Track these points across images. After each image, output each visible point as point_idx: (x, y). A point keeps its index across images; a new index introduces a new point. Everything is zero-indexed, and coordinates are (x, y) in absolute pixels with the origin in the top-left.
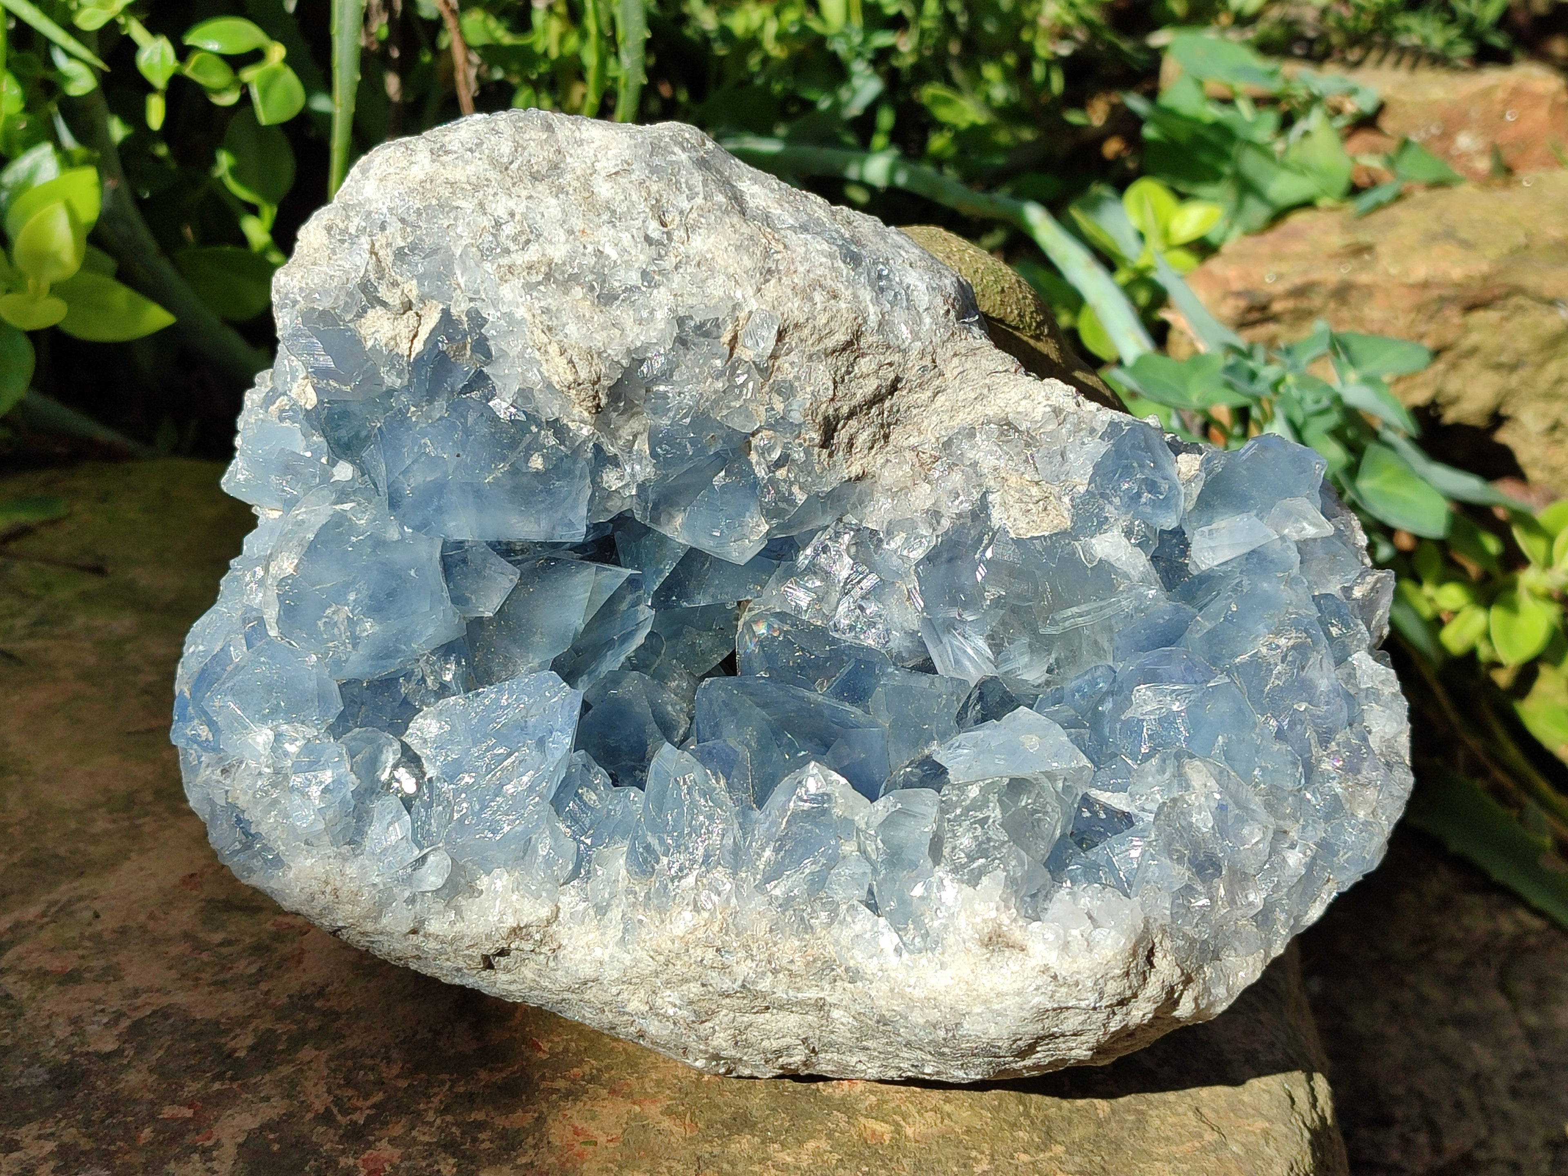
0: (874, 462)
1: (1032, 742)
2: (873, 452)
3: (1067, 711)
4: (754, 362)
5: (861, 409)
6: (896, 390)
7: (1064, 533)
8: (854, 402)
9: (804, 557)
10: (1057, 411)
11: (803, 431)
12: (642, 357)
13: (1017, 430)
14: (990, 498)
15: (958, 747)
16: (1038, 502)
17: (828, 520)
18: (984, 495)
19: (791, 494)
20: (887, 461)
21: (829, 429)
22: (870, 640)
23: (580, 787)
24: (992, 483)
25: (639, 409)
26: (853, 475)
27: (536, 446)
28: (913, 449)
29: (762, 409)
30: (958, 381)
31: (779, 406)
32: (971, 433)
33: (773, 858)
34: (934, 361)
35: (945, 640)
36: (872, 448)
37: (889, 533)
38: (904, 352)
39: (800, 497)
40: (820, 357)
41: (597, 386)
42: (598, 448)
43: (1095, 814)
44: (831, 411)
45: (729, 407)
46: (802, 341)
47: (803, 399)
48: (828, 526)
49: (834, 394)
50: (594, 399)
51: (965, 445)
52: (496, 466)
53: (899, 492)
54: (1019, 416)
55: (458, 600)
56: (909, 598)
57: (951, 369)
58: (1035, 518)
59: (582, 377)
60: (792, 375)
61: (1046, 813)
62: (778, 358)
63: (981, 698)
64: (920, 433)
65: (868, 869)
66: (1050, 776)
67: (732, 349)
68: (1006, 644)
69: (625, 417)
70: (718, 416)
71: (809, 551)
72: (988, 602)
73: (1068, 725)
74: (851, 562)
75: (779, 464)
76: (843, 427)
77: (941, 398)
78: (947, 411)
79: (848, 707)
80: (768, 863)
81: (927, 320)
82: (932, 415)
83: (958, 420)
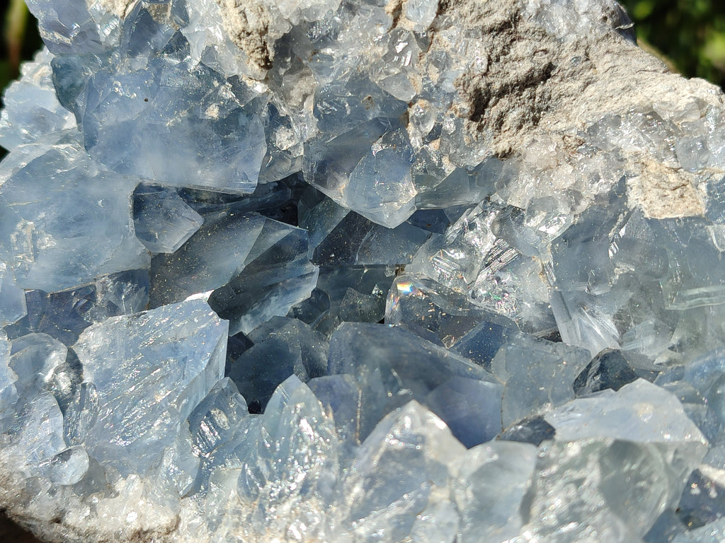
0: (521, 140)
1: (645, 412)
2: (522, 131)
3: (688, 388)
4: (414, 32)
5: (513, 89)
6: (549, 76)
7: (698, 218)
8: (506, 80)
9: (452, 232)
10: (701, 104)
11: (454, 101)
12: (312, 20)
13: (660, 119)
14: (629, 181)
15: (572, 410)
16: (675, 189)
17: (475, 197)
18: (623, 179)
19: (441, 164)
20: (534, 141)
21: (480, 103)
22: (503, 309)
23: (215, 407)
24: (632, 168)
25: (308, 71)
26: (500, 151)
27: (215, 98)
28: (559, 132)
29: (419, 79)
30: (608, 75)
31: (434, 75)
32: (616, 121)
33: (362, 495)
34: (587, 54)
35: (575, 316)
36: (520, 127)
37: (532, 213)
38: (560, 42)
39: (449, 168)
40: (477, 34)
41: (264, 38)
42: (273, 109)
43: (705, 492)
44: (483, 85)
45: (387, 73)
46: (461, 17)
47: (458, 69)
48: (476, 204)
49: (488, 70)
50: (263, 51)
51: (610, 132)
52: (178, 112)
53: (543, 172)
54: (662, 106)
55: (144, 235)
56: (543, 272)
57: (603, 63)
58: (671, 203)
59: (251, 26)
60: (449, 48)
61: (651, 483)
62: (438, 31)
63: (602, 369)
64: (568, 119)
65: (456, 520)
66: (662, 447)
67: (396, 20)
68: (632, 323)
69: (295, 77)
70: (377, 79)
71: (457, 226)
72: (617, 277)
73: (687, 399)
74: (494, 238)
75: (433, 136)
76: (495, 104)
77: (591, 89)
78: (596, 100)
79: (470, 362)
80: (356, 501)
81: (585, 20)
82: (581, 103)
83: (605, 108)
